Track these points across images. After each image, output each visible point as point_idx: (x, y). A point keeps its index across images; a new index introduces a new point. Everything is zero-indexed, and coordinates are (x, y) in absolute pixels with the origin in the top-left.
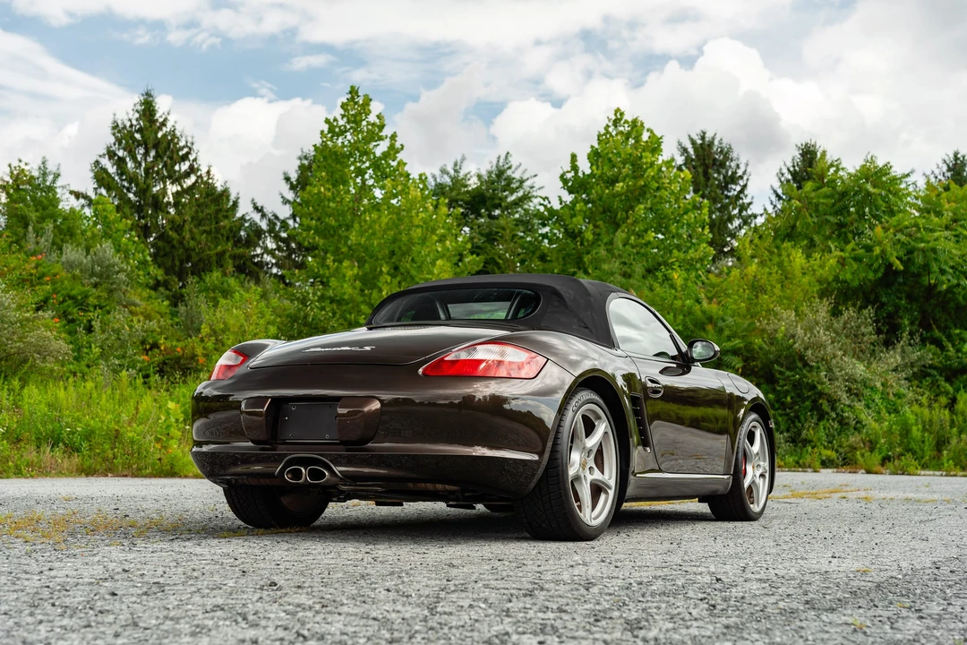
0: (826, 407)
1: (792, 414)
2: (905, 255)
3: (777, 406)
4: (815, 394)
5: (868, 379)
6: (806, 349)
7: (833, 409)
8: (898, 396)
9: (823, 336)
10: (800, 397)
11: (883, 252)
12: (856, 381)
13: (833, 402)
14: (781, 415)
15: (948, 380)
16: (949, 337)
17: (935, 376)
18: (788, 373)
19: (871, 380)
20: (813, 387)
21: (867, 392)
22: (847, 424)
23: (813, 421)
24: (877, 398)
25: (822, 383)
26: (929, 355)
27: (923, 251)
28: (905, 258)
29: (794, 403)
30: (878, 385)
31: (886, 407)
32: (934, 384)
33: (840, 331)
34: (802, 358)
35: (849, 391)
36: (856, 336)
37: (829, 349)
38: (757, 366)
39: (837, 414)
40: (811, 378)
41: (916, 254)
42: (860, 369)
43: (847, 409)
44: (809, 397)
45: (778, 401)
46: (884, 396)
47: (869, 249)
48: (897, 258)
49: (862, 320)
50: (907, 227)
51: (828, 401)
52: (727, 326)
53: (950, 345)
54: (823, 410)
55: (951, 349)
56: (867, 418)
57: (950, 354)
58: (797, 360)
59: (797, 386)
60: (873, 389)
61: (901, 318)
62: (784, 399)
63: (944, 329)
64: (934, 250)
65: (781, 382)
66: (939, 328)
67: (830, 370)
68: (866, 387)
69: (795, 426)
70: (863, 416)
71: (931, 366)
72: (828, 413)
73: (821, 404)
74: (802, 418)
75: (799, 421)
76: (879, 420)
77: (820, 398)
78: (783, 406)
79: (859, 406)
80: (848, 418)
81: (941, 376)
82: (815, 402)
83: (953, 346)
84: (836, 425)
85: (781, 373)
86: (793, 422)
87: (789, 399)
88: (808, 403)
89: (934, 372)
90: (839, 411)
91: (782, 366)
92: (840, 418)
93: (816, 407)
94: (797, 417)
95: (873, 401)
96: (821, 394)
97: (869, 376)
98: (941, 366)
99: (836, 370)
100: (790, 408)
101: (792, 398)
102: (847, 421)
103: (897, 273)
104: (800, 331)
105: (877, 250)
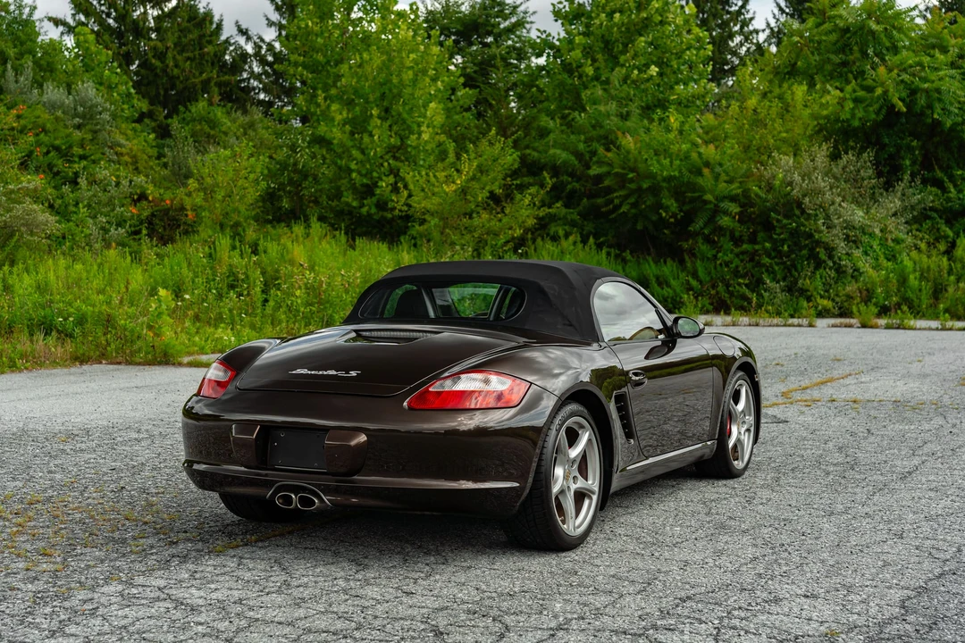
0: (823, 256)
1: (789, 263)
2: (908, 97)
3: (773, 254)
4: (812, 242)
5: (867, 225)
6: (804, 196)
7: (831, 257)
8: (897, 241)
9: (822, 183)
10: (797, 246)
11: (886, 92)
12: (854, 228)
13: (830, 251)
14: (777, 264)
15: (949, 223)
16: (952, 178)
17: (935, 219)
18: (785, 221)
19: (870, 226)
20: (810, 236)
21: (865, 239)
22: (845, 272)
23: (810, 270)
24: (875, 244)
25: (820, 232)
26: (930, 197)
27: (927, 91)
28: (908, 99)
29: (791, 251)
30: (877, 231)
31: (884, 253)
32: (935, 230)
33: (839, 176)
34: (799, 204)
35: (847, 239)
36: (856, 181)
37: (828, 196)
38: (754, 213)
39: (834, 263)
40: (809, 226)
41: (919, 95)
42: (859, 215)
43: (844, 257)
44: (806, 246)
45: (774, 249)
46: (883, 242)
47: (870, 90)
48: (899, 99)
49: (860, 163)
50: (911, 66)
51: (826, 249)
52: (724, 171)
53: (952, 186)
54: (820, 259)
55: (952, 190)
56: (865, 265)
57: (951, 195)
58: (793, 207)
59: (795, 234)
60: (872, 235)
61: (903, 159)
62: (780, 248)
63: (946, 169)
64: (938, 91)
65: (778, 231)
66: (941, 168)
67: (828, 217)
68: (864, 233)
69: (791, 275)
70: (860, 264)
71: (932, 209)
72: (824, 262)
73: (818, 252)
74: (799, 266)
75: (796, 270)
76: (877, 267)
77: (817, 246)
78: (780, 254)
79: (857, 253)
80: (846, 266)
81: (941, 218)
82: (812, 250)
83: (955, 186)
84: (833, 274)
85: (778, 221)
86: (790, 271)
87: (786, 248)
88: (805, 252)
89: (935, 215)
90: (836, 259)
91: (779, 213)
92: (837, 266)
93: (813, 256)
94: (794, 266)
95: (871, 247)
96: (818, 243)
97: (868, 222)
98: (941, 208)
99: (834, 217)
100: (787, 257)
101: (789, 247)
102: (844, 269)
103: (899, 114)
104: (797, 177)
105: (879, 91)
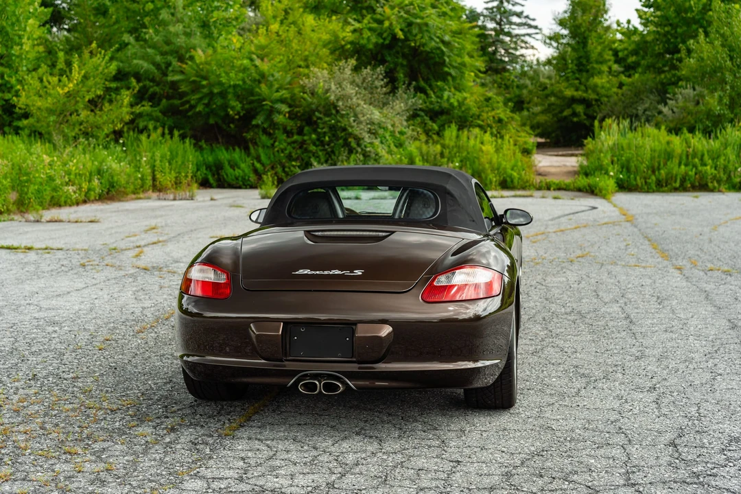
0: (354, 144)
1: (329, 150)
2: (406, 27)
3: (317, 143)
4: (346, 134)
5: (382, 122)
6: (338, 100)
7: (359, 145)
8: (401, 133)
9: (350, 90)
10: (335, 137)
11: (391, 24)
12: (374, 123)
13: (358, 140)
14: (321, 150)
15: (431, 119)
16: (430, 86)
17: (422, 116)
18: (327, 119)
19: (385, 122)
20: (344, 129)
21: (381, 131)
22: (369, 156)
23: (345, 154)
24: (387, 135)
25: (352, 127)
26: (419, 101)
27: (419, 25)
28: (406, 29)
29: (331, 141)
30: (390, 127)
31: (393, 142)
32: (424, 124)
33: (360, 85)
34: (335, 107)
35: (370, 132)
36: (371, 89)
37: (354, 100)
38: (299, 112)
39: (362, 149)
40: (344, 123)
41: (413, 26)
42: (376, 115)
43: (369, 145)
44: (342, 137)
45: (318, 139)
46: (392, 134)
47: (380, 22)
48: (401, 30)
49: (374, 75)
50: (406, 5)
51: (355, 139)
52: (276, 80)
53: (432, 93)
54: (351, 147)
55: (433, 96)
56: (382, 151)
57: (433, 99)
58: (331, 109)
59: (333, 128)
60: (385, 129)
61: (398, 72)
62: (323, 139)
63: (427, 80)
64: (426, 25)
65: (321, 126)
66: (423, 79)
67: (356, 116)
68: (380, 127)
69: (332, 159)
70: (379, 150)
71: (421, 110)
72: (355, 149)
73: (350, 142)
74: (337, 153)
75: (335, 155)
76: (390, 152)
77: (350, 137)
78: (322, 143)
79: (377, 142)
80: (370, 152)
81: (426, 115)
82: (346, 140)
83: (434, 93)
84: (361, 158)
85: (320, 118)
86: (330, 156)
87: (327, 138)
88: (341, 141)
89: (422, 114)
90: (363, 146)
91: (320, 113)
92: (363, 152)
93: (346, 144)
94: (333, 152)
95: (385, 138)
96: (350, 134)
97: (383, 120)
98: (427, 109)
99: (360, 116)
100: (328, 145)
101: (329, 137)
102: (368, 154)
103: (399, 40)
104: (333, 87)
105: (387, 24)
